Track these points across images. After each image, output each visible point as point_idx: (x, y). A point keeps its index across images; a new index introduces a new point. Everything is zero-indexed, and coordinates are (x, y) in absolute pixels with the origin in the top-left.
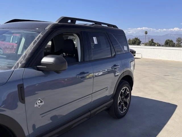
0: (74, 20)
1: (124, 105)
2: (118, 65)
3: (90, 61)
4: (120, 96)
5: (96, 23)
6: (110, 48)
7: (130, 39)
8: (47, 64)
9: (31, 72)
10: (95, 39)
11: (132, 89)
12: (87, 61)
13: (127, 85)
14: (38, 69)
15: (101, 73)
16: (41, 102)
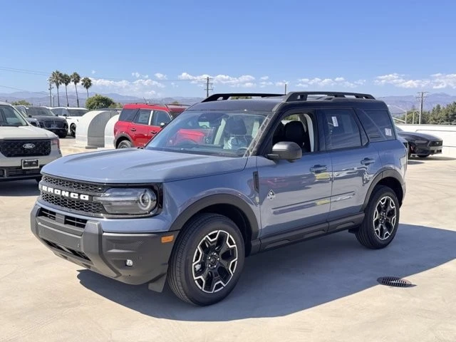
0: (304, 95)
1: (384, 228)
2: (372, 159)
3: (327, 151)
4: (376, 210)
5: (336, 95)
6: (358, 134)
7: (439, 107)
8: (279, 152)
9: (262, 160)
10: (334, 119)
11: (400, 204)
12: (323, 151)
13: (391, 194)
14: (269, 158)
15: (344, 174)
16: (273, 194)
